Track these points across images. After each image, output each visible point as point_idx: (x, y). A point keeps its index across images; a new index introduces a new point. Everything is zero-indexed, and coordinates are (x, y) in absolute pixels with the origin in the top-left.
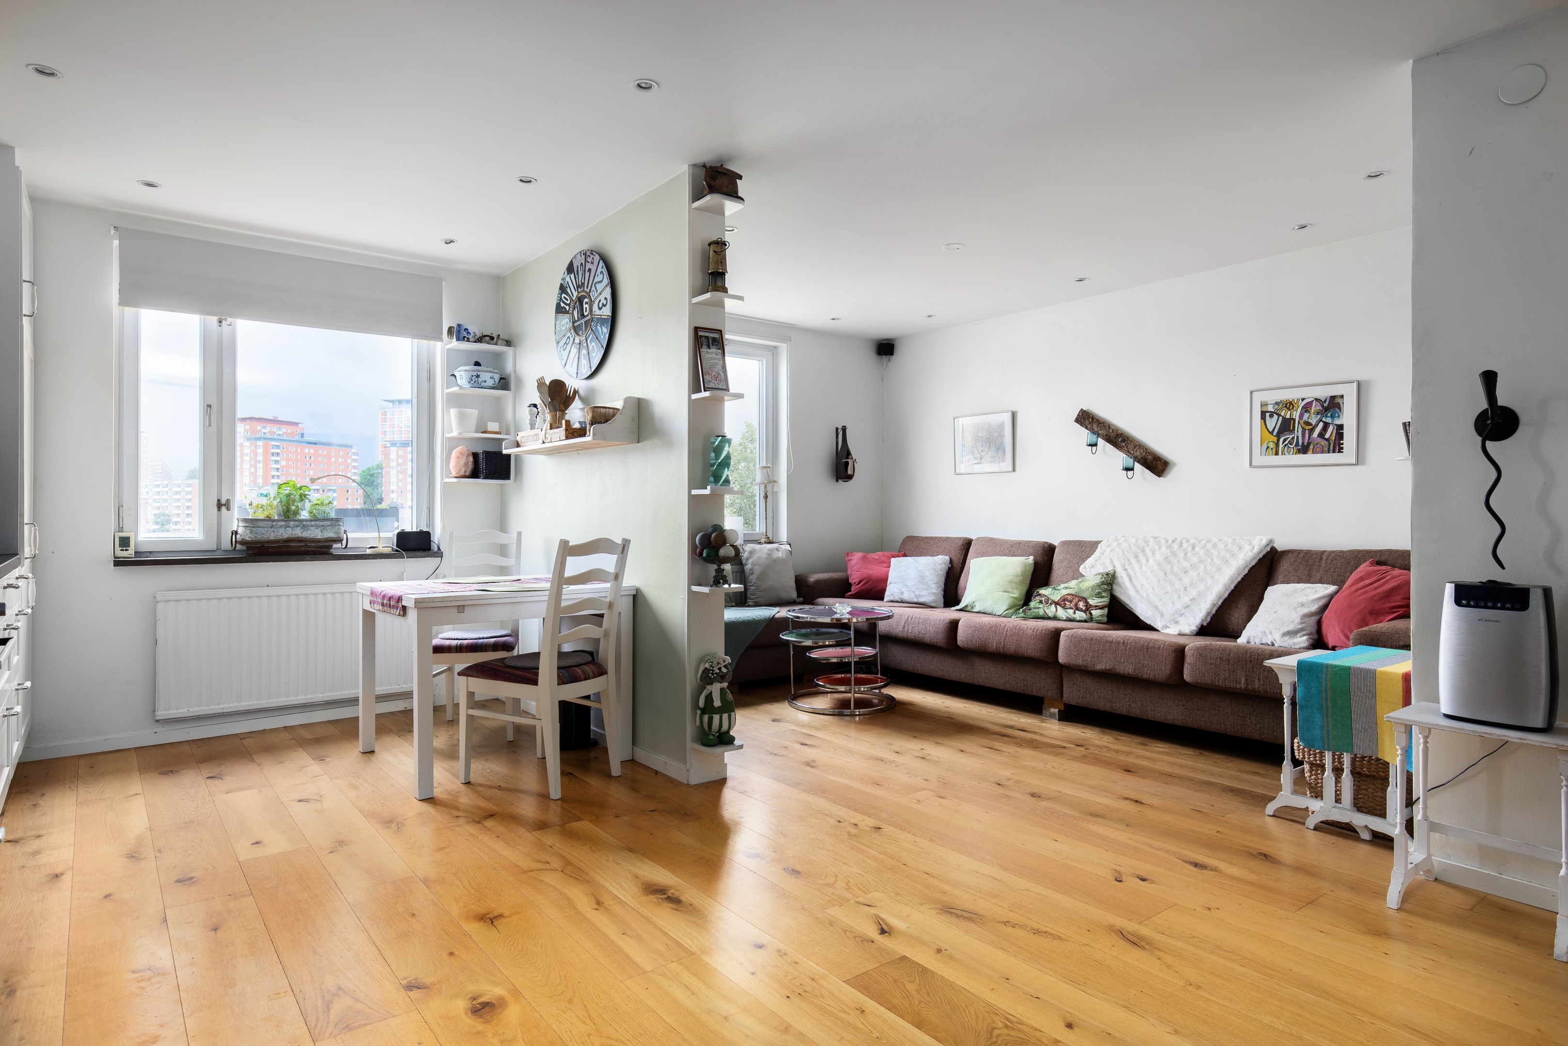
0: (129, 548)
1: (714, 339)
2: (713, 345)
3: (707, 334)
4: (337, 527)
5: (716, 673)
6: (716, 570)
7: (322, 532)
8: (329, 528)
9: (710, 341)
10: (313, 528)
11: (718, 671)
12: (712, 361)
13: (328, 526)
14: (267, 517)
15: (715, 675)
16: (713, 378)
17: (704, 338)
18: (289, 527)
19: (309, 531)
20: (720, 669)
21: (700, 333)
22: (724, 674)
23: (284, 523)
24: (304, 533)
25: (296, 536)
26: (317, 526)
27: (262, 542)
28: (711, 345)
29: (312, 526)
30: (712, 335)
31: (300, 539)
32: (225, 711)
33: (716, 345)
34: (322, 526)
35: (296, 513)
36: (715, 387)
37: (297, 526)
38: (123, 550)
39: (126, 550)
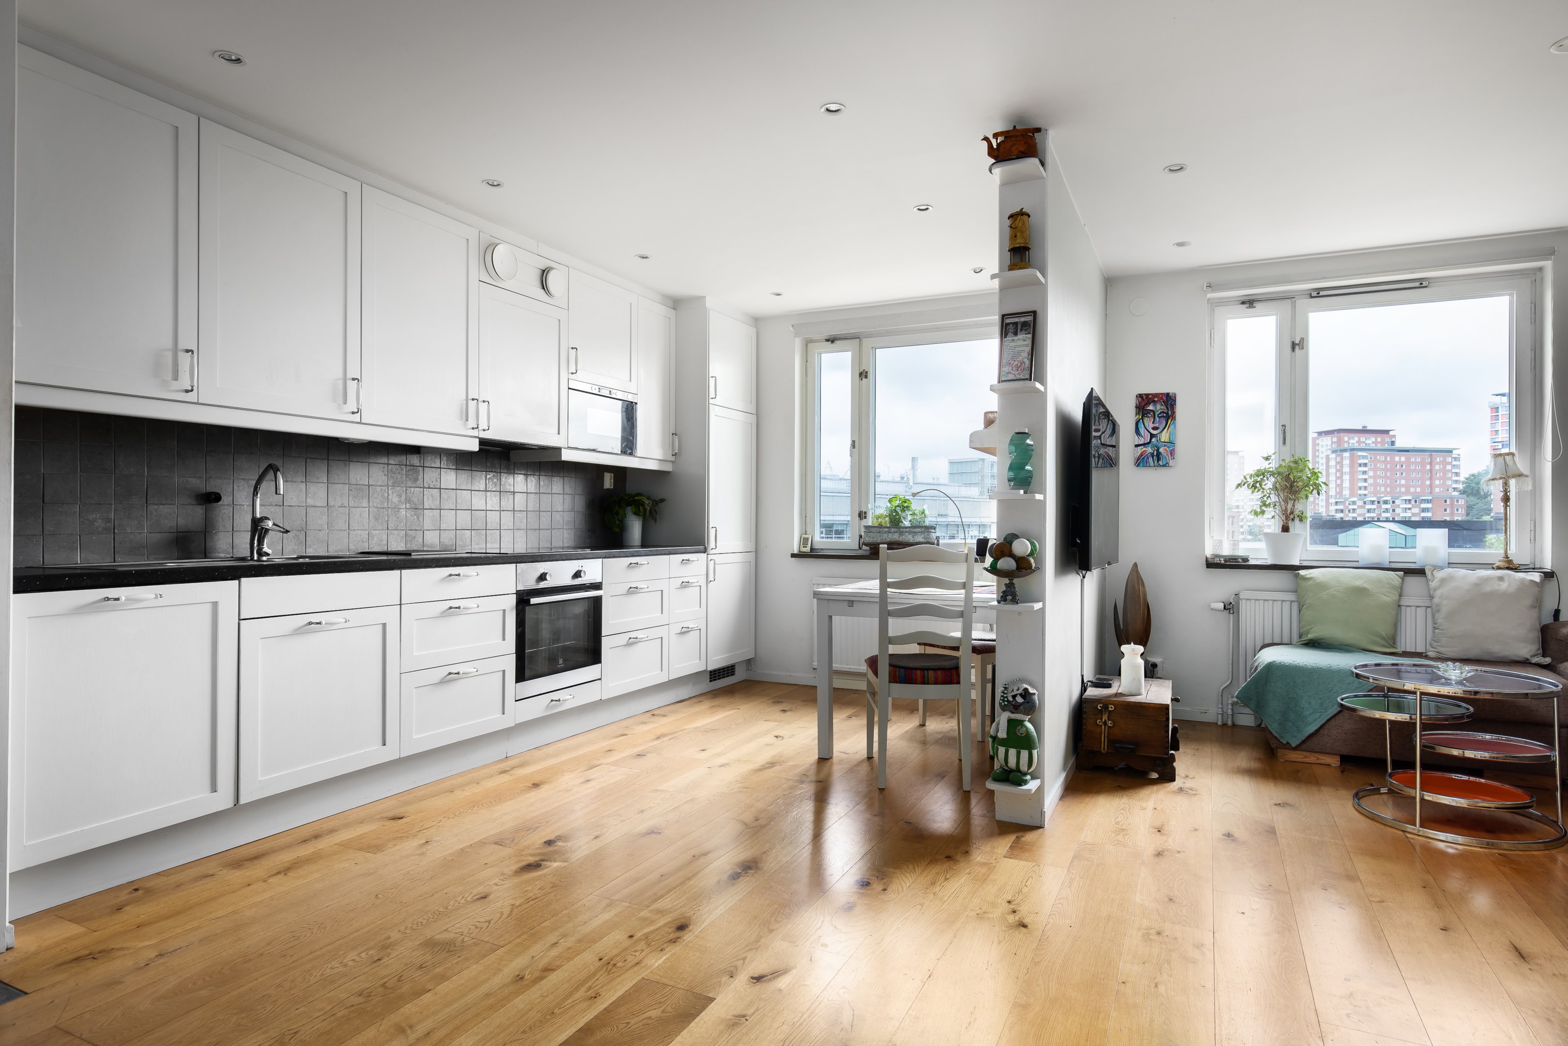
0: (807, 546)
1: (1025, 325)
2: (1021, 330)
3: (1016, 320)
4: (927, 533)
5: (1008, 701)
6: (1006, 584)
7: (913, 537)
8: (919, 534)
9: (1019, 326)
10: (907, 534)
11: (1011, 699)
12: (1017, 349)
13: (919, 532)
14: (879, 525)
15: (1006, 703)
16: (1014, 369)
17: (1011, 325)
18: (890, 532)
19: (904, 537)
20: (1014, 697)
21: (1008, 321)
22: (1018, 704)
23: (887, 530)
24: (900, 538)
25: (895, 540)
26: (910, 533)
27: (873, 544)
28: (1019, 331)
29: (907, 532)
30: (1023, 319)
31: (898, 543)
32: (851, 670)
33: (1025, 330)
34: (914, 532)
35: (899, 521)
36: (1015, 378)
37: (896, 532)
38: (804, 547)
39: (806, 547)
